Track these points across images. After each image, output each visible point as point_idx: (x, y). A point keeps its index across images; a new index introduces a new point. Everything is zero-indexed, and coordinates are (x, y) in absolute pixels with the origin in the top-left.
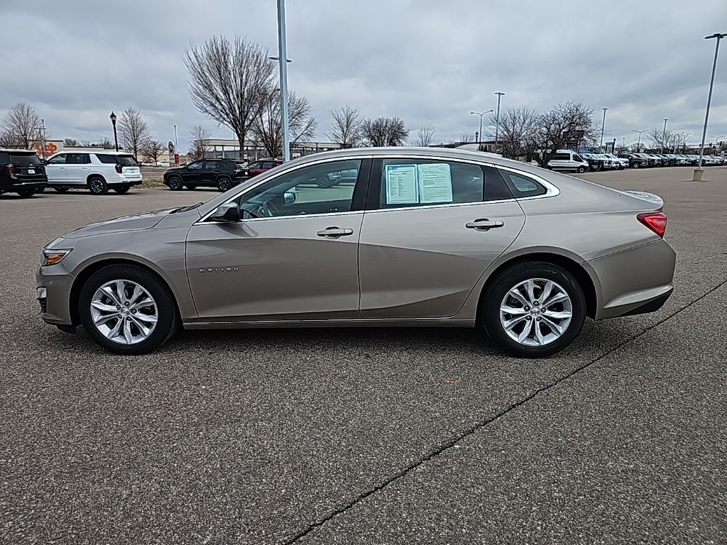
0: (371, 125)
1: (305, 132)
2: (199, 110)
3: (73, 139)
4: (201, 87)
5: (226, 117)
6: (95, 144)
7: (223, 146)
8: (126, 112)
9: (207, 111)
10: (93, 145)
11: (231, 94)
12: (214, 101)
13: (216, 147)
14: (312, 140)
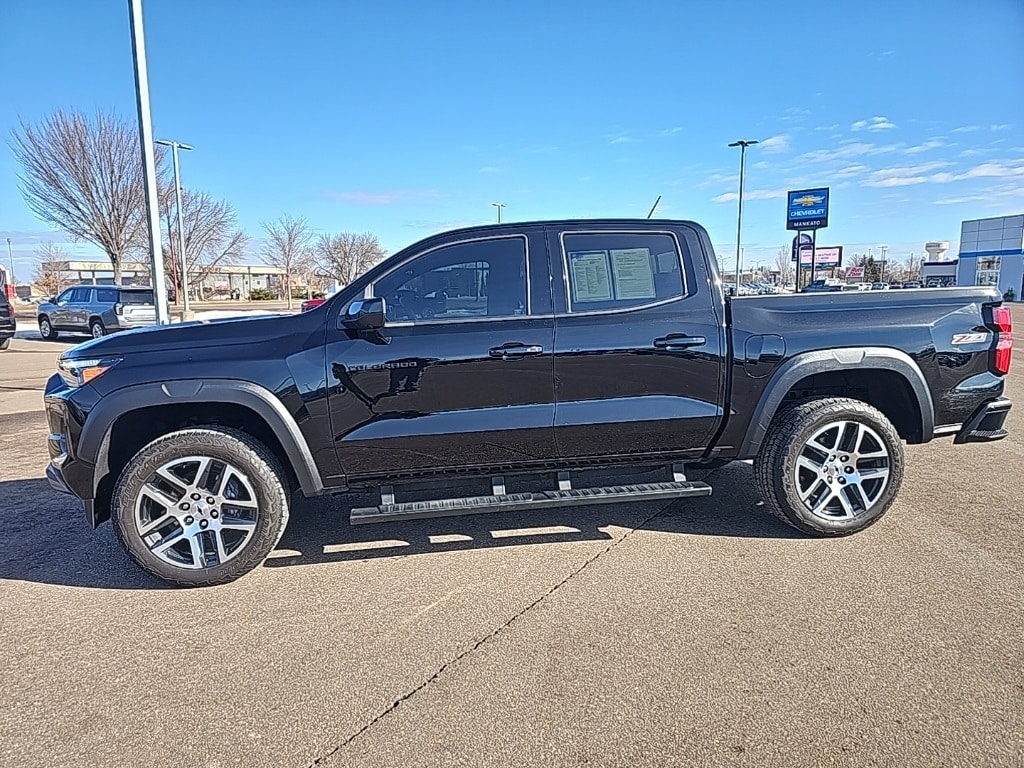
0: (330, 244)
1: (230, 251)
2: (41, 217)
4: (41, 183)
5: (87, 227)
7: (92, 271)
9: (54, 219)
11: (95, 195)
12: (64, 203)
13: (82, 273)
14: (241, 263)
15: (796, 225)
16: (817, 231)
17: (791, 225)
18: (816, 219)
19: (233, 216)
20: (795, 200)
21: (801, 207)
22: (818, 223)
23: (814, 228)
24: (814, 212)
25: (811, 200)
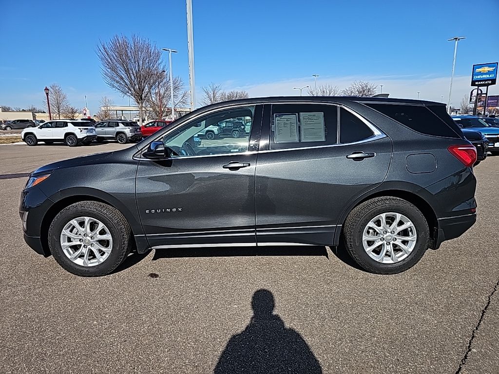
1: (182, 100)
3: (7, 106)
4: (109, 70)
6: (25, 109)
7: (122, 111)
8: (51, 87)
9: (115, 87)
10: (23, 110)
13: (118, 111)
14: (186, 107)
15: (476, 83)
16: (489, 86)
17: (473, 84)
18: (489, 80)
19: (183, 83)
20: (477, 70)
21: (480, 73)
22: (490, 82)
23: (487, 85)
24: (488, 76)
25: (486, 69)
